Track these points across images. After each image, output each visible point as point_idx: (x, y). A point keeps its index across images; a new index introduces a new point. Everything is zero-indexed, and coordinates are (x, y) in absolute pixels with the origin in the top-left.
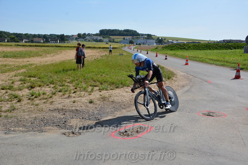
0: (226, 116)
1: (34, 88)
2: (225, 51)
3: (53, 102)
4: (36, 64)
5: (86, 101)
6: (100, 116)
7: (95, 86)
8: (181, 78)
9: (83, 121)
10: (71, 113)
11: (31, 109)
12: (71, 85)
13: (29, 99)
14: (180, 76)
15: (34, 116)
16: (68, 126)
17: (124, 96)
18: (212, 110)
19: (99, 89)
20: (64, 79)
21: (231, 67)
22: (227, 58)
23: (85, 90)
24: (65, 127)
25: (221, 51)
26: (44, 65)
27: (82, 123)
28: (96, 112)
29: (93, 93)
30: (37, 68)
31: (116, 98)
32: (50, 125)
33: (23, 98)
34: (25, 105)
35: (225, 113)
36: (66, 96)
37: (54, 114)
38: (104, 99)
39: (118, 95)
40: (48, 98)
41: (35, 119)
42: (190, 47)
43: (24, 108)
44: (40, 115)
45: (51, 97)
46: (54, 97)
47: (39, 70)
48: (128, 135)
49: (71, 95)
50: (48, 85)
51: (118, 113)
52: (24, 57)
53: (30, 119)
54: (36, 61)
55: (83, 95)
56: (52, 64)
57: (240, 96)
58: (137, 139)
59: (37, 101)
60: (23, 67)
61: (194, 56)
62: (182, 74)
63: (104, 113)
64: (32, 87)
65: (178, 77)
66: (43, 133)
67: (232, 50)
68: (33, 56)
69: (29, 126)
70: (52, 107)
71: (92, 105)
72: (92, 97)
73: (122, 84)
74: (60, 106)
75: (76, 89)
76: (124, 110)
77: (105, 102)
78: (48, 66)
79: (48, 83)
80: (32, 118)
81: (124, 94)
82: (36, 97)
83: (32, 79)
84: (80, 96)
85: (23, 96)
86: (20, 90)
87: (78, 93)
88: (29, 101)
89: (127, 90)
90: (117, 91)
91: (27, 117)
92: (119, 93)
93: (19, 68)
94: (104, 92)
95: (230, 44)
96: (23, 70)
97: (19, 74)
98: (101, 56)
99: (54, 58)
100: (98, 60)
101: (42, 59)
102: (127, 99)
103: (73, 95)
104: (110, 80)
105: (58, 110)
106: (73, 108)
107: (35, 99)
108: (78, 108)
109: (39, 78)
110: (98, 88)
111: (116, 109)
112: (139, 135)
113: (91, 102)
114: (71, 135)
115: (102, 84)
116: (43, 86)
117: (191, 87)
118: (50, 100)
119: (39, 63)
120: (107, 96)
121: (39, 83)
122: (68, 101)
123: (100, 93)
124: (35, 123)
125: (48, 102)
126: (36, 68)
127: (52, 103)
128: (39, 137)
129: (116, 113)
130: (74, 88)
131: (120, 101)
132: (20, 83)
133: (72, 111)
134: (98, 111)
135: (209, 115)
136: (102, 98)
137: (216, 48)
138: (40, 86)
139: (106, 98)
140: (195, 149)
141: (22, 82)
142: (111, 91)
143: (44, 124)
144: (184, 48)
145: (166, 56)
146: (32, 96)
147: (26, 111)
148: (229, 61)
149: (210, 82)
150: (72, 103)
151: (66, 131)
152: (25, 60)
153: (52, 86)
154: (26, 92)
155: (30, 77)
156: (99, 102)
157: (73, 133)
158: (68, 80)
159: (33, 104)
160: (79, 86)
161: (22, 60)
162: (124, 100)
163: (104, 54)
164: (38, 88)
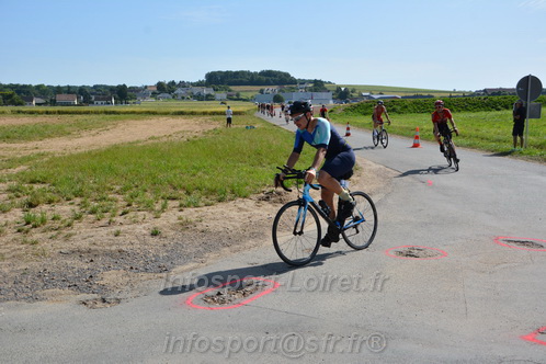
0: (444, 254)
1: (35, 206)
2: (483, 114)
3: (70, 235)
4: (53, 154)
5: (145, 232)
6: (169, 264)
7: (174, 199)
8: (369, 176)
9: (131, 273)
10: (108, 258)
11: (18, 252)
12: (120, 197)
13: (19, 231)
14: (370, 171)
15: (24, 267)
16: (95, 287)
17: (231, 219)
18: (419, 244)
19: (181, 206)
20: (109, 185)
21: (488, 151)
22: (485, 130)
23: (149, 207)
24: (89, 289)
25: (473, 115)
26: (71, 155)
27: (128, 279)
28: (163, 254)
29: (163, 215)
30: (54, 161)
31: (212, 224)
32: (55, 286)
33: (7, 229)
34: (6, 244)
35: (444, 248)
36: (103, 222)
37: (69, 262)
38: (185, 225)
39: (219, 217)
40: (62, 228)
41: (25, 273)
42: (406, 107)
43: (4, 251)
44: (36, 265)
45: (69, 226)
46: (76, 224)
47: (57, 166)
48: (223, 302)
49: (114, 219)
50: (68, 199)
51: (212, 256)
52: (29, 139)
53: (13, 275)
54: (56, 146)
55: (140, 219)
56: (90, 153)
57: (487, 212)
58: (239, 309)
59: (36, 235)
60: (21, 161)
61: (412, 126)
62: (375, 166)
63: (179, 257)
64: (31, 205)
65: (365, 173)
66: (37, 303)
67: (499, 113)
68: (49, 136)
69: (9, 290)
70: (66, 247)
71: (156, 239)
72: (159, 223)
73: (233, 192)
74: (85, 245)
75: (129, 205)
76: (226, 249)
77: (185, 232)
78: (79, 157)
79: (69, 195)
80: (17, 271)
81: (234, 214)
82: (35, 226)
83: (36, 187)
84: (134, 222)
85: (6, 225)
86: (4, 212)
87: (131, 214)
88: (18, 235)
89: (242, 205)
90: (219, 208)
91: (6, 270)
92: (222, 213)
93: (12, 162)
94: (188, 211)
95: (495, 98)
96: (22, 168)
97: (8, 176)
98: (204, 133)
99: (98, 138)
100: (194, 142)
101: (69, 143)
102: (238, 225)
103: (120, 219)
104: (208, 185)
105: (79, 253)
106: (114, 248)
107: (33, 230)
108: (124, 248)
109: (54, 185)
110: (177, 203)
111: (208, 247)
112: (245, 300)
113: (155, 234)
114: (100, 304)
115: (188, 193)
116: (58, 201)
117: (388, 195)
118: (65, 232)
119: (60, 151)
120: (193, 220)
121: (48, 195)
122: (104, 231)
123: (181, 214)
124: (24, 282)
125: (62, 236)
126: (49, 162)
127: (67, 238)
128: (27, 312)
129: (207, 255)
130: (126, 203)
131: (221, 229)
132: (6, 196)
133: (110, 254)
134: (167, 251)
135: (409, 255)
136: (182, 224)
137: (466, 109)
138: (50, 202)
139: (191, 223)
140: (357, 326)
141: (12, 195)
142: (205, 208)
143: (42, 284)
144: (394, 110)
145: (348, 129)
146: (28, 223)
147: (7, 256)
148: (488, 135)
149: (430, 184)
150: (112, 237)
151: (90, 296)
152: (31, 144)
153: (78, 200)
154: (17, 215)
155: (33, 182)
156: (172, 233)
157: (104, 301)
158: (118, 188)
159: (25, 242)
160: (137, 199)
161: (23, 145)
162: (231, 228)
163: (212, 127)
164: (45, 207)
